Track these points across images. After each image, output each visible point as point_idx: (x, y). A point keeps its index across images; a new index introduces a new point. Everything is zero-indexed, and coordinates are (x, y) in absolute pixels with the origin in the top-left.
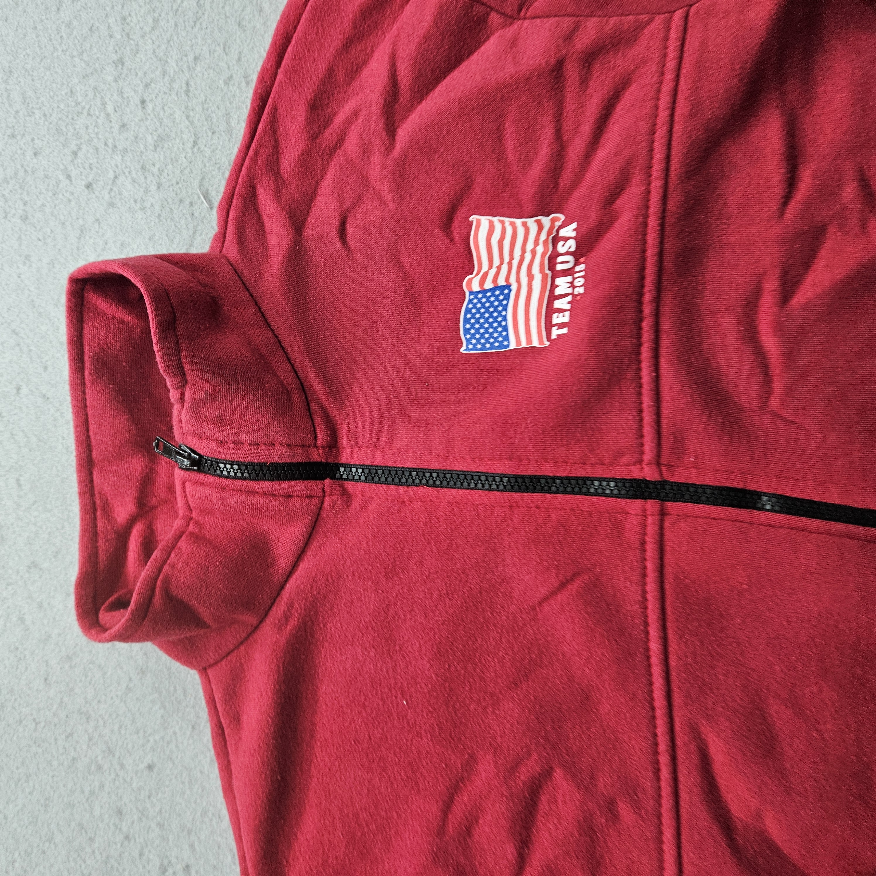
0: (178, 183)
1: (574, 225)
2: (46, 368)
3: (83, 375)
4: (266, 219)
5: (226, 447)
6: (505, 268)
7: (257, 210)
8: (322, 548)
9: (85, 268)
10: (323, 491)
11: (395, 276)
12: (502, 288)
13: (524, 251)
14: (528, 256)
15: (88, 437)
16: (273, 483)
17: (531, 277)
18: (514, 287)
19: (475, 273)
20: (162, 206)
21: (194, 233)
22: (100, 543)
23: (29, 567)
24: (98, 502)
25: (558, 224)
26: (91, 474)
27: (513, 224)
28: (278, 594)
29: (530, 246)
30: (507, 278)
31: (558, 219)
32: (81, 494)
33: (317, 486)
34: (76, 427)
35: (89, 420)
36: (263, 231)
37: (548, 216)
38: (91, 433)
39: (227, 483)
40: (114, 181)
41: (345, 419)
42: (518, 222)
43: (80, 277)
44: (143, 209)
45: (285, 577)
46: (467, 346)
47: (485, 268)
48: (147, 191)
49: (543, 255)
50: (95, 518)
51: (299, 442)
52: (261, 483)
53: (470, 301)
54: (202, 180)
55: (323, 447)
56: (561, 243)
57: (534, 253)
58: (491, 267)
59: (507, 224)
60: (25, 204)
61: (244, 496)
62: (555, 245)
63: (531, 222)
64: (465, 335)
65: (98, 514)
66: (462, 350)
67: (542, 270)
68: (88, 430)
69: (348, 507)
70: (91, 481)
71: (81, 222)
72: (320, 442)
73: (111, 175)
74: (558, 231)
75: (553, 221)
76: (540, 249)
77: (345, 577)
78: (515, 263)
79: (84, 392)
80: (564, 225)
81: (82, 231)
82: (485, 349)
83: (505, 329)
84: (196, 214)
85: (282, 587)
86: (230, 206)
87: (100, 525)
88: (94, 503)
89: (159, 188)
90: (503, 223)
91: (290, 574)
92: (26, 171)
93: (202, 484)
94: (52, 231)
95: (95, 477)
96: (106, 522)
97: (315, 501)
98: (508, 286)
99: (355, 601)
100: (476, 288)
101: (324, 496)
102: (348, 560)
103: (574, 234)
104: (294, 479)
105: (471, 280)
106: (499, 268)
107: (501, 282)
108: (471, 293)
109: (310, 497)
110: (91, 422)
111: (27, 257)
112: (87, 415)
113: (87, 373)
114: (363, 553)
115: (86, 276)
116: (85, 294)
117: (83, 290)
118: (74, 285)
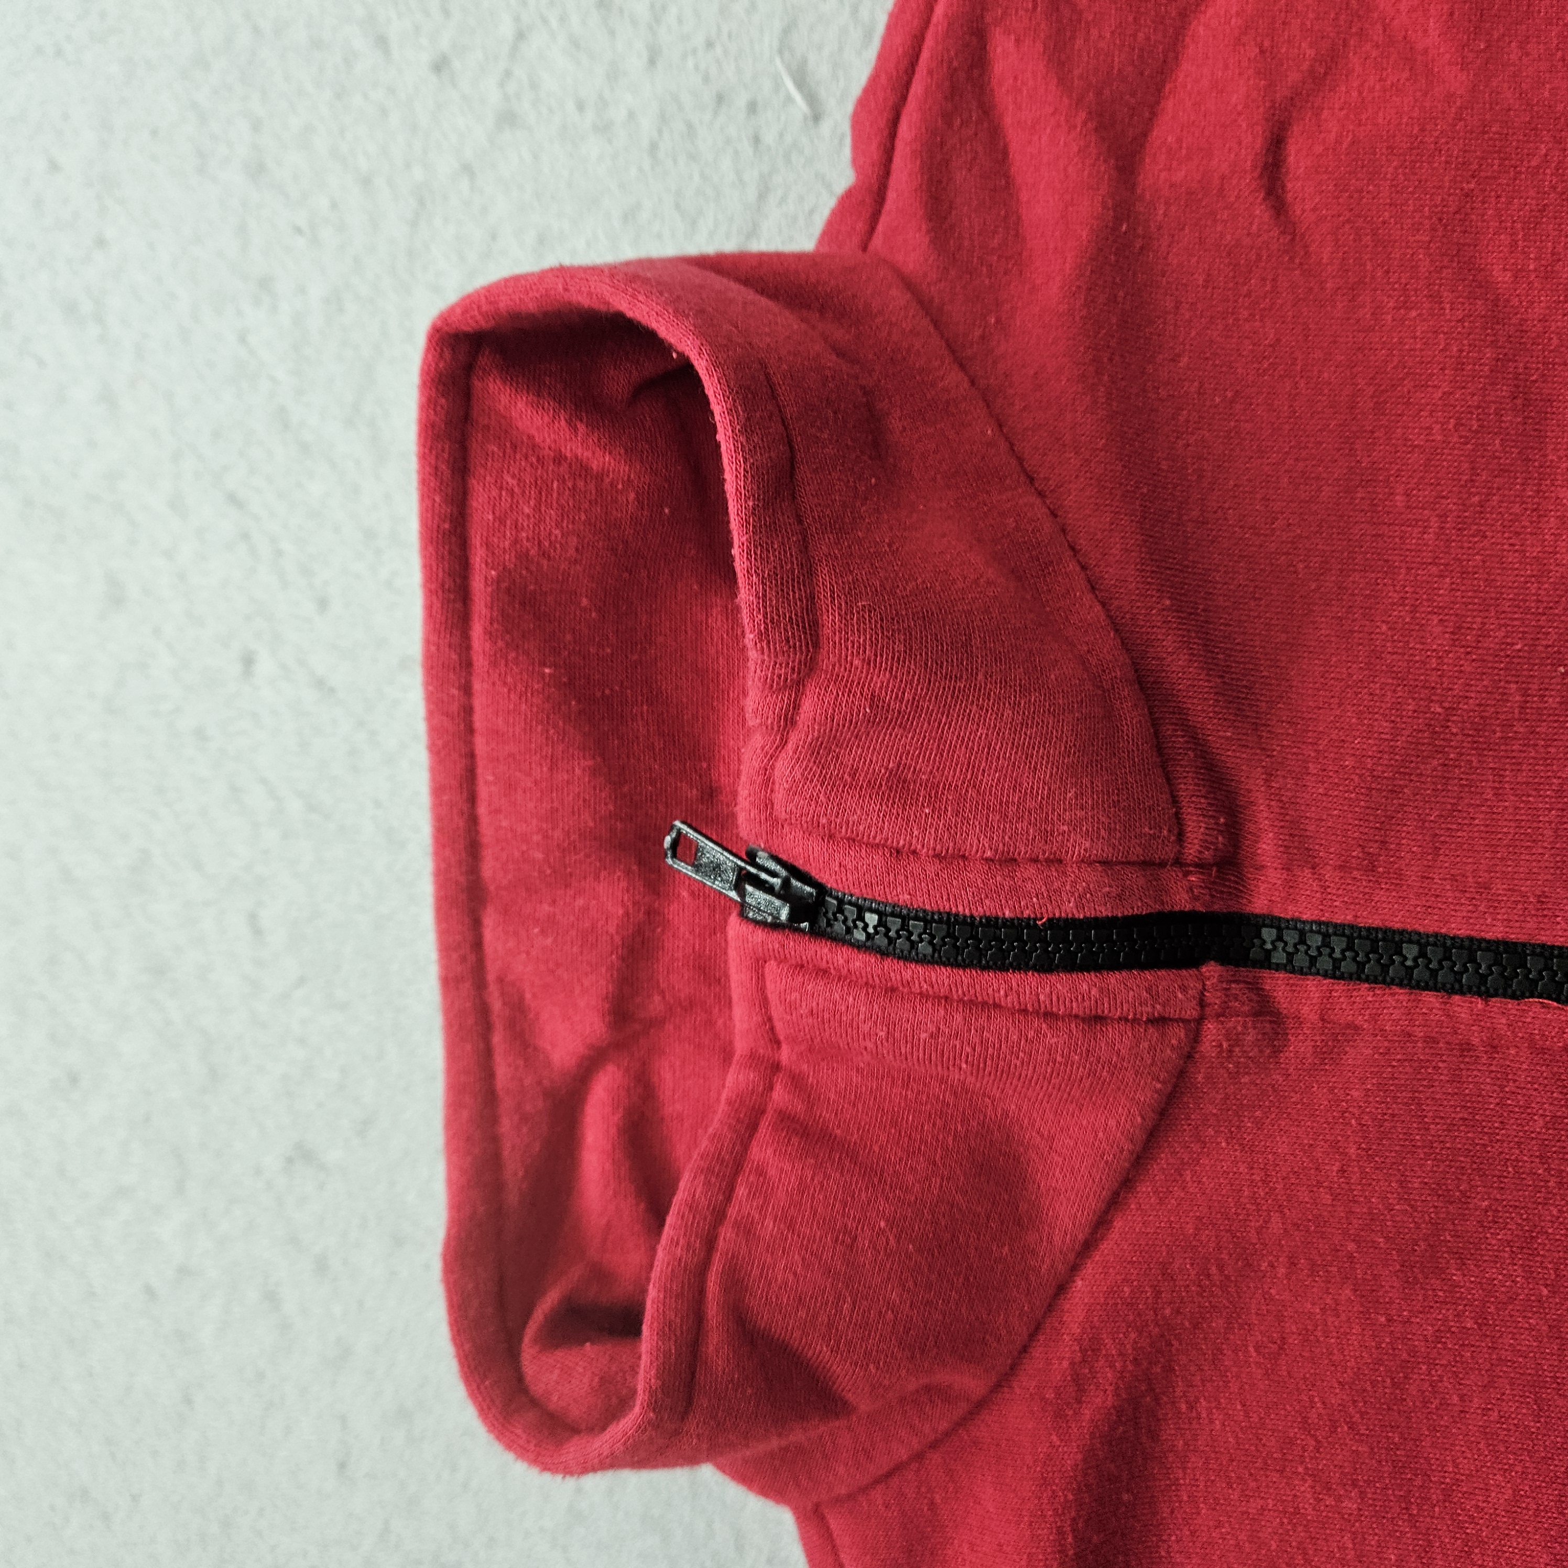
0: (710, 45)
2: (323, 604)
3: (466, 636)
4: (1015, 138)
5: (915, 867)
7: (987, 110)
8: (1188, 1175)
10: (1202, 1004)
11: (1460, 314)
15: (473, 820)
16: (1053, 978)
20: (663, 119)
21: (762, 196)
22: (506, 1125)
23: (290, 1160)
24: (497, 1005)
26: (476, 924)
28: (1050, 1308)
32: (449, 982)
33: (1184, 989)
34: (438, 790)
35: (479, 771)
36: (1007, 176)
38: (482, 810)
39: (907, 975)
40: (514, 49)
41: (1269, 776)
43: (469, 326)
44: (604, 129)
45: (1071, 1256)
48: (614, 74)
50: (488, 1052)
51: (1137, 853)
52: (1014, 978)
54: (787, 31)
55: (1201, 866)
60: (257, 126)
61: (959, 1018)
65: (497, 1038)
68: (472, 799)
69: (1276, 1052)
70: (478, 945)
71: (418, 174)
72: (1192, 851)
73: (507, 29)
77: (1264, 1265)
79: (467, 690)
81: (421, 202)
84: (769, 138)
85: (1062, 1288)
86: (904, 98)
87: (503, 1072)
88: (483, 1011)
89: (652, 62)
91: (1087, 1247)
92: (256, 30)
93: (823, 973)
94: (334, 206)
95: (488, 935)
96: (521, 1063)
97: (1177, 1035)
99: (1293, 1340)
101: (1200, 1020)
102: (1276, 1218)
104: (1114, 966)
109: (1160, 1021)
110: (485, 775)
111: (265, 284)
112: (471, 755)
113: (477, 631)
114: (1327, 1199)
115: (484, 324)
116: (477, 384)
117: (469, 369)
118: (447, 355)
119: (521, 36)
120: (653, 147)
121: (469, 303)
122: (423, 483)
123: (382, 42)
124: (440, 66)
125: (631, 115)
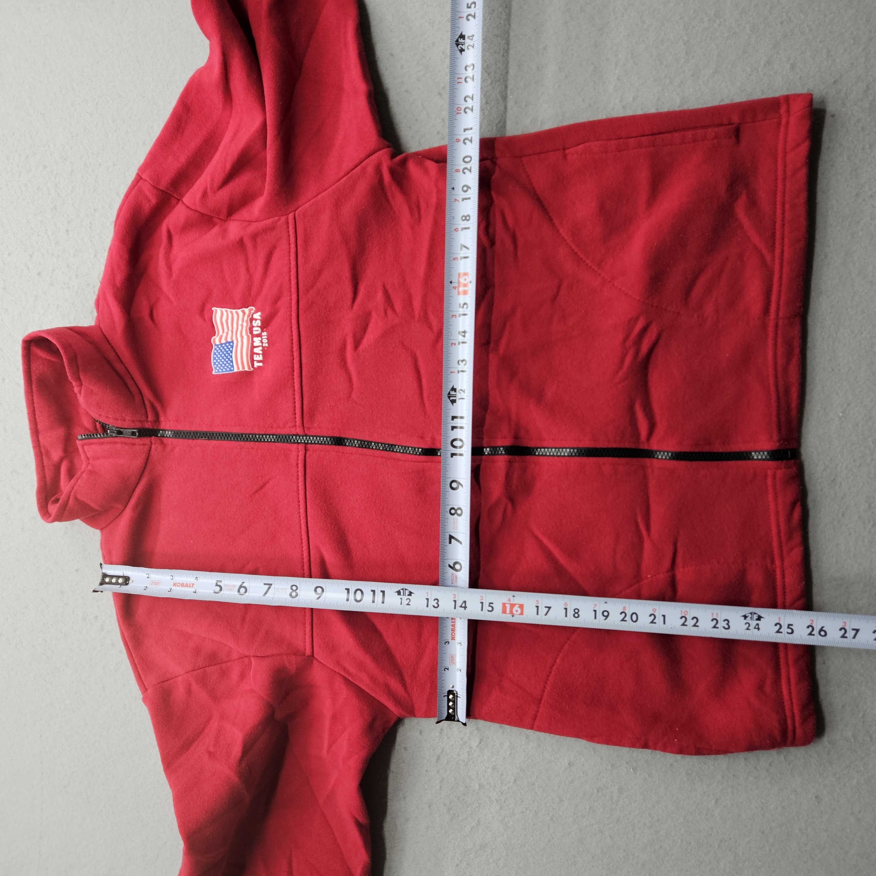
1: (259, 313)
6: (230, 333)
9: (30, 335)
10: (151, 442)
12: (229, 343)
13: (238, 325)
14: (240, 327)
15: (35, 418)
17: (242, 337)
18: (235, 342)
19: (216, 335)
24: (43, 450)
25: (252, 312)
27: (232, 312)
28: (132, 494)
29: (240, 322)
30: (232, 338)
31: (252, 309)
33: (148, 440)
34: (28, 414)
35: (35, 410)
37: (248, 308)
38: (37, 416)
39: (103, 440)
42: (234, 311)
43: (27, 339)
46: (215, 371)
47: (221, 333)
49: (247, 327)
50: (42, 459)
51: (139, 418)
53: (215, 349)
55: (151, 421)
56: (254, 321)
57: (242, 326)
58: (223, 332)
59: (229, 312)
62: (251, 322)
63: (240, 311)
64: (214, 366)
65: (44, 457)
66: (213, 373)
67: (247, 334)
68: (35, 415)
69: (164, 450)
70: (38, 440)
72: (149, 419)
74: (252, 315)
75: (250, 310)
76: (245, 324)
78: (234, 330)
79: (32, 396)
80: (256, 312)
82: (223, 371)
83: (232, 362)
85: (134, 490)
87: (45, 462)
88: (41, 451)
90: (227, 311)
95: (40, 439)
96: (48, 460)
97: (147, 448)
98: (232, 342)
100: (217, 342)
101: (151, 445)
103: (259, 318)
105: (215, 339)
106: (227, 333)
107: (229, 340)
108: (216, 345)
109: (144, 445)
110: (37, 411)
112: (34, 407)
115: (31, 339)
116: (31, 348)
117: (29, 346)
118: (25, 344)
119: (54, 270)
120: (77, 292)
121: (27, 336)
122: (23, 363)
123: (28, 268)
124: (39, 274)
125: (73, 286)
